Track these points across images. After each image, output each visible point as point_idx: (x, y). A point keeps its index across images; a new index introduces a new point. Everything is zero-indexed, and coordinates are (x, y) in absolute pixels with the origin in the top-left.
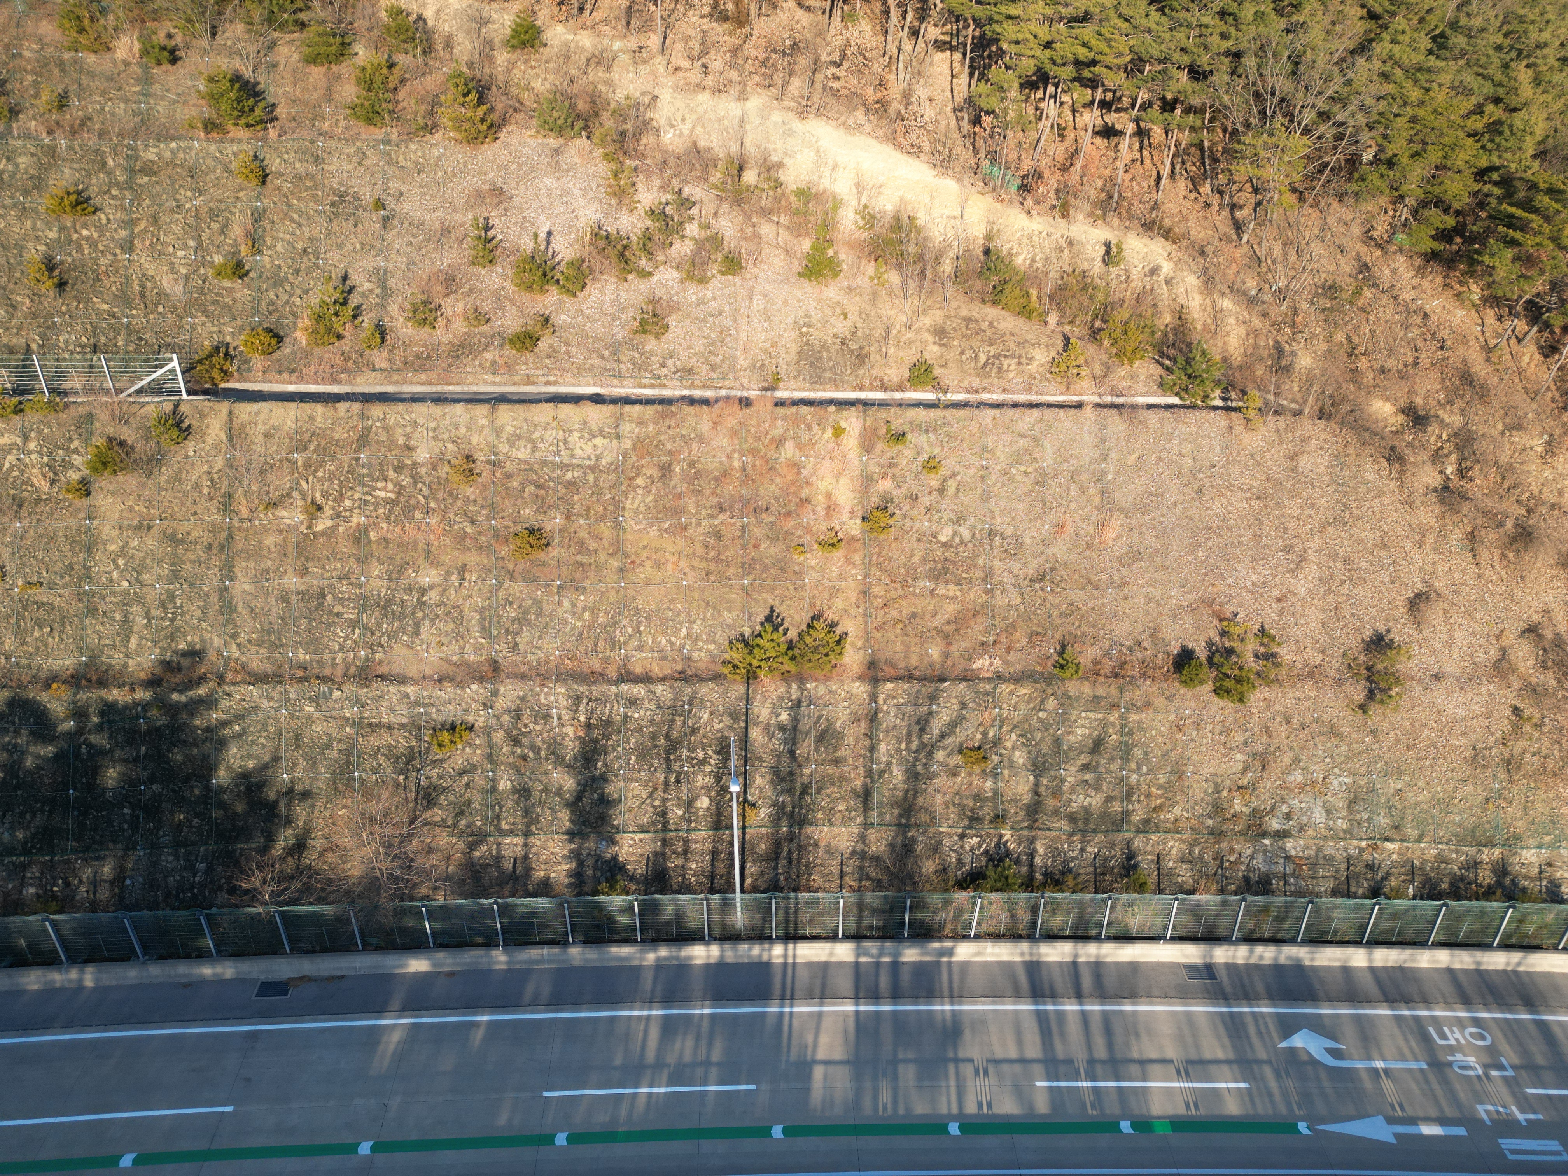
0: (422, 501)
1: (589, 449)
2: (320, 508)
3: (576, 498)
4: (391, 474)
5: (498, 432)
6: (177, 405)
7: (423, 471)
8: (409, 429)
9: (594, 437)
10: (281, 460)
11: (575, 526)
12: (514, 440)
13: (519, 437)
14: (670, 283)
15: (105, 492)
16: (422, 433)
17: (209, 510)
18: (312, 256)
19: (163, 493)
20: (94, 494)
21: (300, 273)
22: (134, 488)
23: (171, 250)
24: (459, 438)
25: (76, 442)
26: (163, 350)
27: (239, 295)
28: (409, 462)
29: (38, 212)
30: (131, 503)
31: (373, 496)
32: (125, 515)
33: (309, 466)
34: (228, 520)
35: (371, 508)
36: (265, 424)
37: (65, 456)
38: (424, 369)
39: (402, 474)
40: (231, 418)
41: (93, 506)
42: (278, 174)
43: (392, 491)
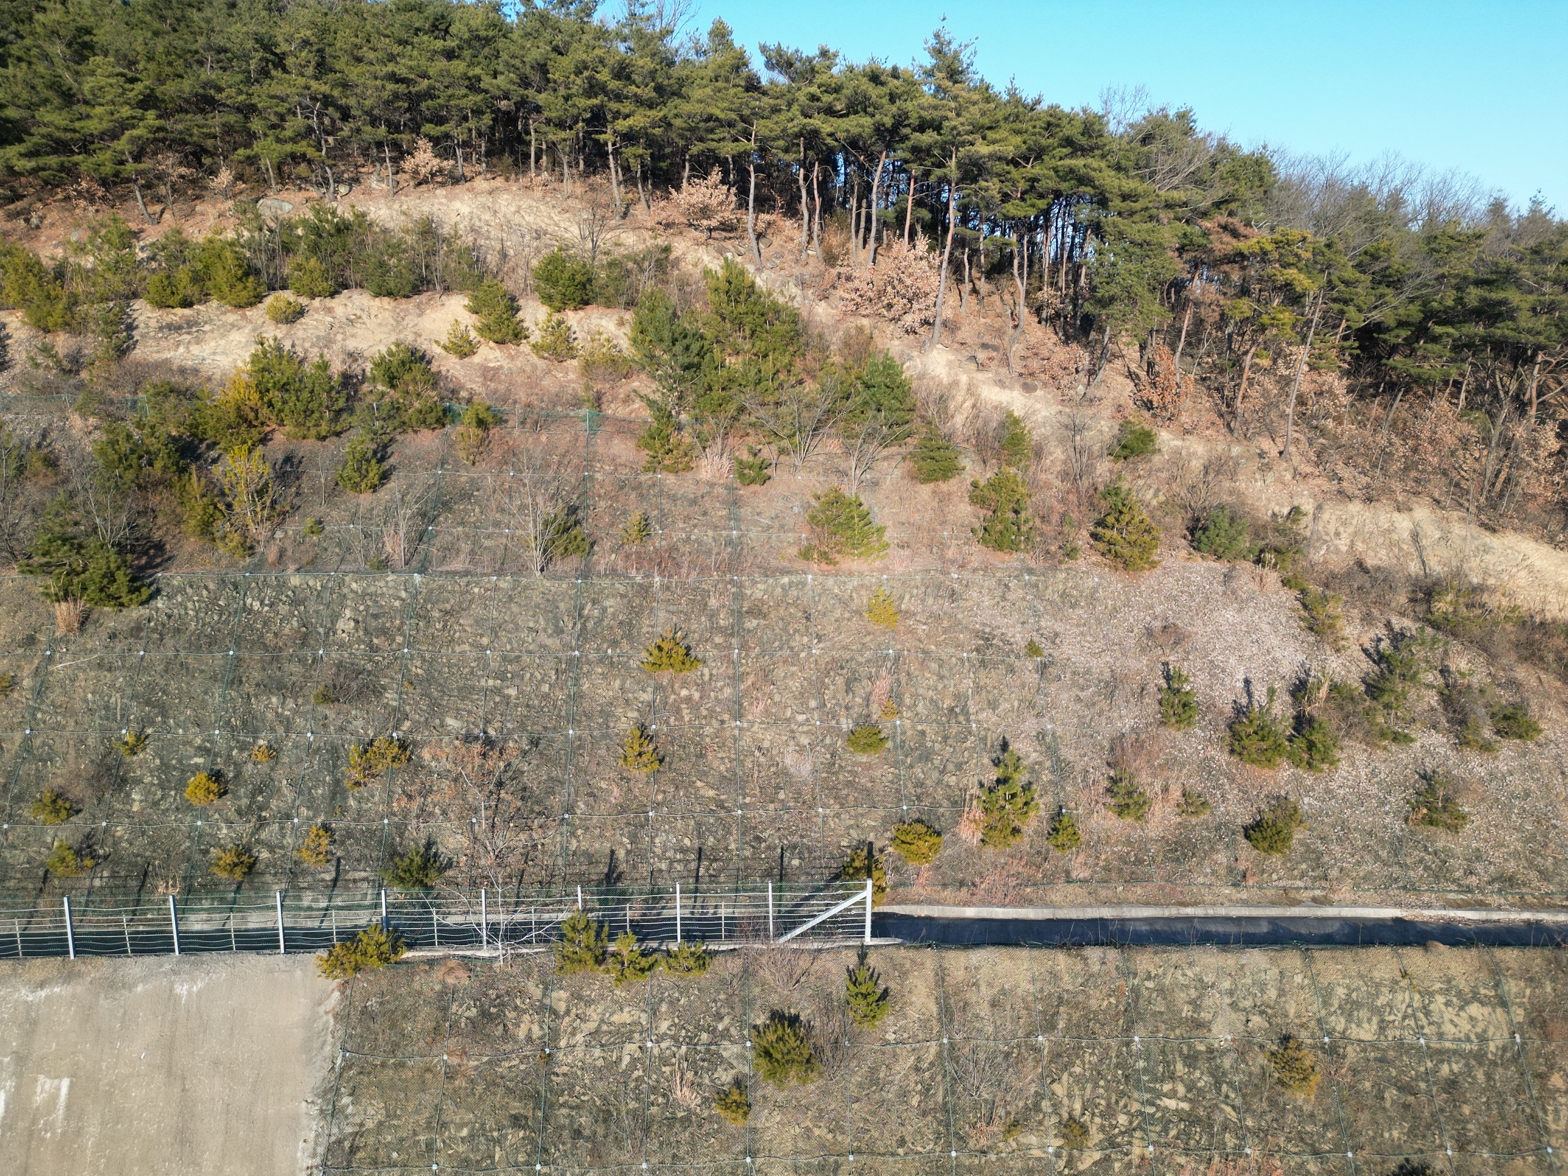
0: (1233, 1115)
1: (1466, 1027)
2: (1084, 1130)
3: (1466, 1110)
4: (1180, 1068)
5: (1326, 995)
6: (863, 956)
7: (1227, 1062)
8: (1193, 994)
9: (1467, 1003)
10: (1019, 1046)
11: (1476, 1161)
12: (1350, 1008)
13: (1358, 1005)
14: (1442, 751)
15: (770, 1105)
16: (1214, 999)
17: (923, 1135)
18: (961, 718)
19: (855, 1106)
20: (756, 1108)
21: (950, 742)
22: (813, 1098)
23: (789, 713)
24: (1268, 1006)
25: (727, 1020)
26: (787, 854)
27: (878, 773)
28: (1202, 1048)
29: (628, 669)
30: (808, 1123)
31: (1158, 1107)
32: (800, 1144)
33: (1059, 1055)
34: (954, 1154)
35: (1158, 1129)
36: (990, 985)
37: (710, 1044)
38: (1137, 880)
39: (1195, 1069)
40: (941, 976)
41: (754, 1130)
42: (909, 615)
43: (1184, 1099)
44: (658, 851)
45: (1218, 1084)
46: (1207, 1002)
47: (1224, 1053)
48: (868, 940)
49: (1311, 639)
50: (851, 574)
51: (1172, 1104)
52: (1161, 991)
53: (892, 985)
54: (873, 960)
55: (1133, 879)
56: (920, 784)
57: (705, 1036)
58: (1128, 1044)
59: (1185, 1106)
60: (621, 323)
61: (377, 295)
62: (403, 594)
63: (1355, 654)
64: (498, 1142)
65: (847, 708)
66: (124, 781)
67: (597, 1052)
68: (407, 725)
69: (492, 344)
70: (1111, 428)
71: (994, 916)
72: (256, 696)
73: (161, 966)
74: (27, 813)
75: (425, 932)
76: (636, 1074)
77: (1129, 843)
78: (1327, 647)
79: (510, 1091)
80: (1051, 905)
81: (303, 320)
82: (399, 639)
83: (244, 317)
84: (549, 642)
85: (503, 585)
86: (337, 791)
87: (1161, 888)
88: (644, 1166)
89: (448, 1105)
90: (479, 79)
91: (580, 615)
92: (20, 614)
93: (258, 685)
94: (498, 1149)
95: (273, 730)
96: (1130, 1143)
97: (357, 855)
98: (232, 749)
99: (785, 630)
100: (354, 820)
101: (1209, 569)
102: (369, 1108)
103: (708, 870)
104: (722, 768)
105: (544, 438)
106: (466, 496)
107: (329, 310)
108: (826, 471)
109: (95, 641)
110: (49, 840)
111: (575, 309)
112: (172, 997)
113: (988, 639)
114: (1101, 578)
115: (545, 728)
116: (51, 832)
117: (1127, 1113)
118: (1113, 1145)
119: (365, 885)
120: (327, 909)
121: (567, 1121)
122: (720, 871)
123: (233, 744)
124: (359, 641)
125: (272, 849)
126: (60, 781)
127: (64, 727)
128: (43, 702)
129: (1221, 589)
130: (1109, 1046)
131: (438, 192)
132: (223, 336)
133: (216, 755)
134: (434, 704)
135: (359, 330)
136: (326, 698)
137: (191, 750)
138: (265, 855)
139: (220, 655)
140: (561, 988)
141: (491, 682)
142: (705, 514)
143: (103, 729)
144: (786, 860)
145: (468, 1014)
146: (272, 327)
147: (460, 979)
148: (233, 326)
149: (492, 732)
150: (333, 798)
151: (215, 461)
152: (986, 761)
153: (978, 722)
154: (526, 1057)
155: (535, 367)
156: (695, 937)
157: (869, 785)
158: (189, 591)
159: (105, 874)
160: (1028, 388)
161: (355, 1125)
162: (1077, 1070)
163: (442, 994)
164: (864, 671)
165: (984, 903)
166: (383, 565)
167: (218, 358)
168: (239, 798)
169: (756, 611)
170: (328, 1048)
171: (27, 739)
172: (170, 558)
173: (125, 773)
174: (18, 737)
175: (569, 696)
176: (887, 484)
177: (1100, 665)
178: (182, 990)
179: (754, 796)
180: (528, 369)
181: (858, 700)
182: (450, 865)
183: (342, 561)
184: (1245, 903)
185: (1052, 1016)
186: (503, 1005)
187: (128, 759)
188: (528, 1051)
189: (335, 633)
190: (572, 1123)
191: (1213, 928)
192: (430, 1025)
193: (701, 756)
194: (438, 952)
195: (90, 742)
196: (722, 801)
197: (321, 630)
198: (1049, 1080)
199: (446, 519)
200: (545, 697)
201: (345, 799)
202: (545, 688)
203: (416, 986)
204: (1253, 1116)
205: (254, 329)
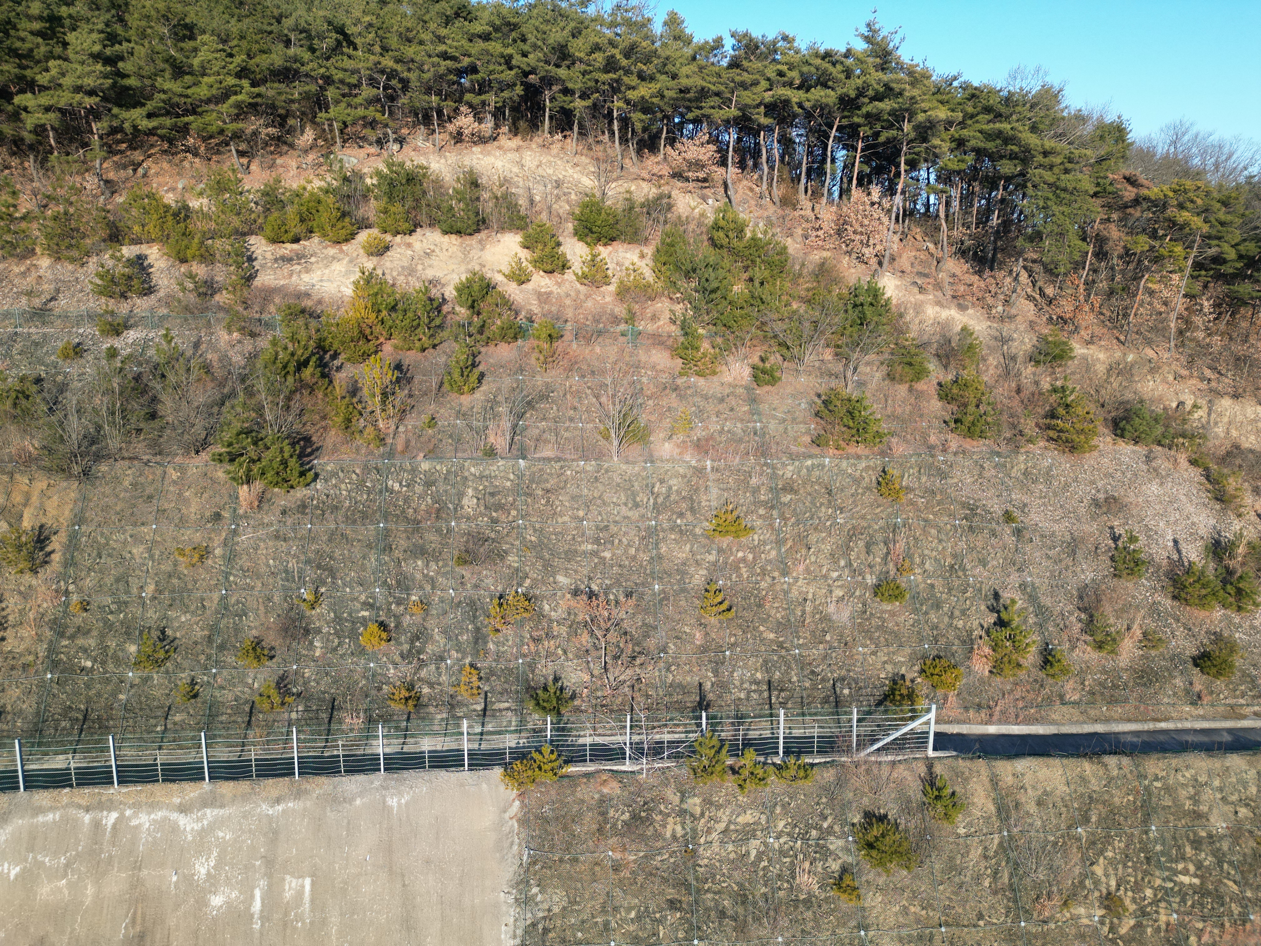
0: (1235, 888)
2: (1121, 902)
4: (1189, 851)
6: (929, 766)
7: (1225, 846)
8: (1192, 791)
10: (1063, 836)
15: (873, 888)
16: (1207, 795)
17: (995, 909)
18: (960, 573)
19: (941, 888)
20: (862, 891)
21: (954, 592)
22: (907, 882)
23: (824, 571)
24: (1251, 800)
25: (830, 819)
26: (838, 685)
27: (902, 619)
28: (1204, 834)
29: (695, 535)
30: (905, 902)
31: (1175, 883)
32: (901, 919)
33: (1094, 843)
34: (1023, 924)
35: (1177, 900)
36: (1033, 787)
37: (819, 839)
38: (1116, 701)
39: (1201, 851)
40: (994, 781)
41: (863, 909)
42: (909, 489)
43: (1196, 876)
44: (737, 683)
45: (1220, 863)
46: (1204, 797)
47: (1221, 838)
48: (931, 753)
49: (1218, 507)
50: (859, 457)
51: (1186, 879)
52: (1167, 789)
53: (958, 789)
54: (938, 769)
55: (1112, 701)
56: (935, 627)
57: (814, 833)
58: (1146, 833)
59: (1196, 881)
60: (642, 256)
61: (445, 233)
62: (512, 476)
63: (1252, 518)
64: (659, 921)
65: (870, 566)
66: (307, 631)
67: (730, 847)
68: (528, 582)
69: (542, 273)
70: (1030, 340)
71: (1011, 732)
72: (405, 560)
73: (372, 783)
74: (230, 659)
75: (580, 751)
76: (763, 864)
77: (1104, 671)
78: (1229, 512)
79: (665, 880)
80: (1053, 723)
81: (389, 253)
82: (514, 513)
83: (341, 251)
84: (630, 514)
85: (588, 468)
86: (479, 638)
87: (1136, 708)
88: (780, 939)
89: (617, 892)
90: (511, 57)
91: (653, 493)
92: (205, 495)
93: (405, 551)
94: (661, 928)
95: (421, 588)
96: (1157, 912)
97: (499, 688)
98: (391, 604)
99: (813, 503)
100: (495, 660)
101: (1134, 452)
102: (554, 896)
103: (778, 698)
104: (778, 615)
105: (598, 350)
106: (544, 397)
107: (409, 245)
108: (822, 374)
109: (271, 517)
110: (250, 681)
111: (605, 245)
112: (385, 809)
113: (972, 509)
114: (1053, 459)
115: (636, 584)
116: (252, 675)
117: (1152, 887)
118: (1144, 914)
119: (510, 713)
120: (482, 734)
121: (712, 904)
122: (788, 699)
123: (391, 599)
124: (482, 515)
125: (431, 685)
126: (254, 632)
127: (253, 588)
128: (233, 567)
129: (1145, 467)
130: (1132, 834)
131: (474, 149)
132: (327, 266)
133: (378, 609)
134: (547, 565)
135: (434, 261)
136: (462, 561)
137: (358, 606)
138: (426, 690)
139: (372, 527)
140: (694, 795)
141: (590, 547)
142: (732, 410)
143: (285, 589)
144: (838, 689)
145: (622, 818)
146: (366, 259)
147: (612, 788)
148: (334, 258)
149: (595, 588)
150: (476, 643)
151: (339, 369)
152: (983, 607)
153: (974, 576)
154: (674, 852)
155: (578, 292)
156: (793, 752)
157: (896, 628)
158: (341, 474)
159: (300, 708)
160: (962, 308)
161: (544, 911)
162: (1110, 854)
163: (601, 801)
164: (879, 537)
165: (1000, 722)
166: (491, 453)
167: (325, 284)
168: (401, 644)
169: (789, 488)
170: (515, 847)
171: (223, 598)
172: (318, 449)
173: (307, 624)
174: (216, 596)
175: (652, 558)
176: (872, 386)
177: (1061, 529)
178: (393, 802)
179: (805, 638)
180: (573, 294)
181: (878, 560)
182: (573, 697)
183: (456, 450)
184: (1203, 718)
185: (1086, 812)
186: (652, 810)
187: (308, 613)
188: (675, 847)
189: (462, 508)
190: (717, 905)
191: (1190, 738)
192: (595, 827)
193: (760, 606)
194: (591, 768)
195: (276, 599)
196: (782, 642)
197: (450, 506)
198: (1088, 863)
199: (532, 415)
200: (634, 558)
201: (486, 643)
202: (632, 551)
203: (579, 795)
204: (1251, 889)
205: (351, 261)
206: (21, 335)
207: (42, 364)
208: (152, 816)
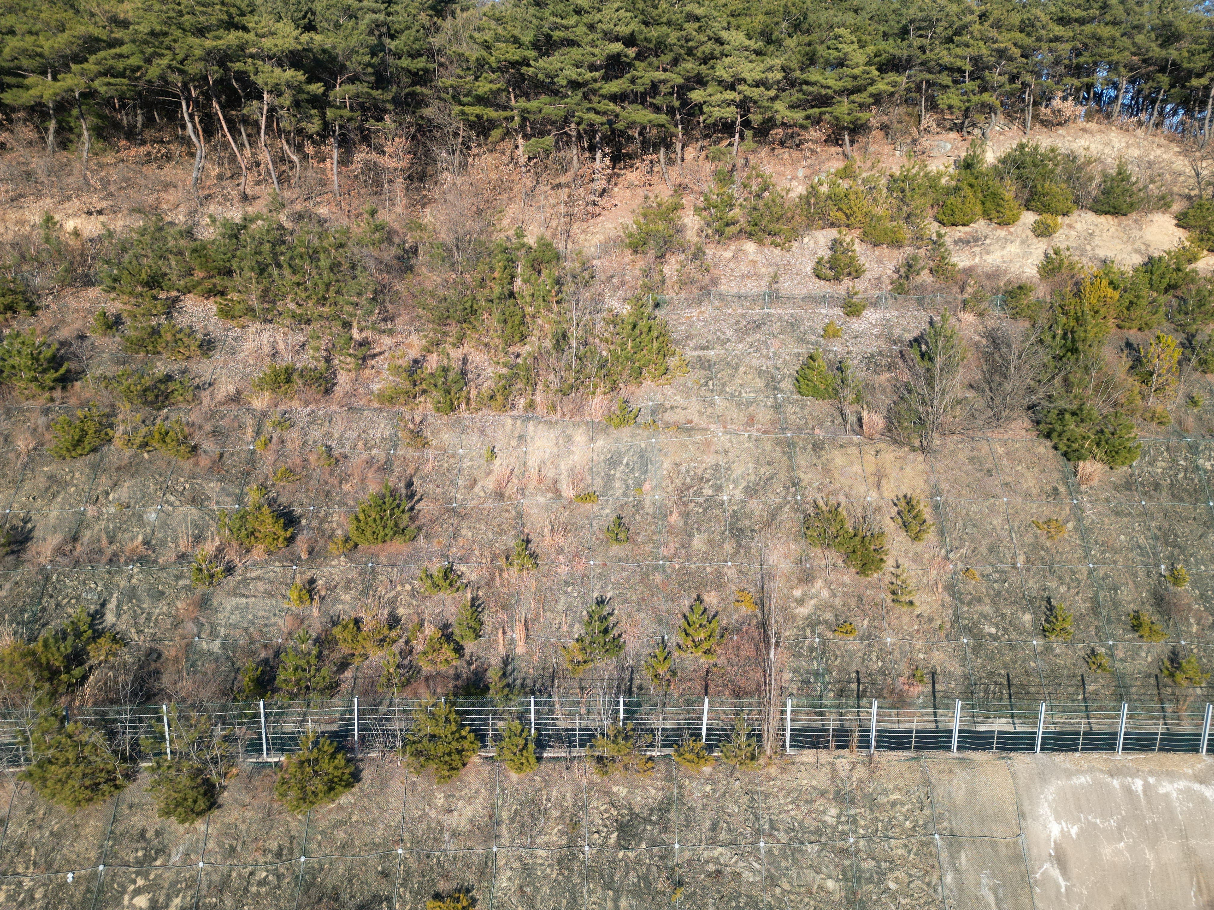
61: (1098, 213)
69: (1205, 252)
81: (1056, 234)
126: (1132, 607)
127: (1115, 562)
132: (1003, 248)
135: (1097, 241)
139: (1202, 506)
143: (1144, 564)
146: (1035, 240)
148: (1007, 240)
158: (1151, 452)
167: (1008, 265)
171: (1092, 571)
173: (1177, 601)
174: (1082, 569)
187: (1174, 589)
195: (1140, 574)
205: (1023, 242)
206: (774, 315)
207: (808, 343)
208: (1176, 785)
